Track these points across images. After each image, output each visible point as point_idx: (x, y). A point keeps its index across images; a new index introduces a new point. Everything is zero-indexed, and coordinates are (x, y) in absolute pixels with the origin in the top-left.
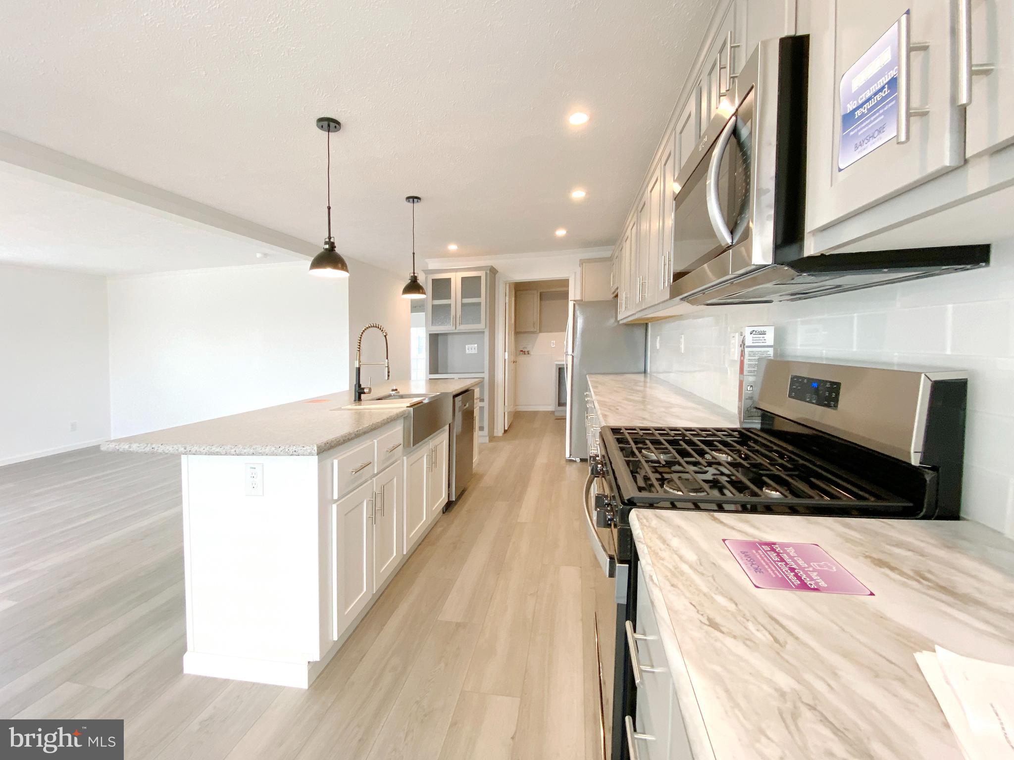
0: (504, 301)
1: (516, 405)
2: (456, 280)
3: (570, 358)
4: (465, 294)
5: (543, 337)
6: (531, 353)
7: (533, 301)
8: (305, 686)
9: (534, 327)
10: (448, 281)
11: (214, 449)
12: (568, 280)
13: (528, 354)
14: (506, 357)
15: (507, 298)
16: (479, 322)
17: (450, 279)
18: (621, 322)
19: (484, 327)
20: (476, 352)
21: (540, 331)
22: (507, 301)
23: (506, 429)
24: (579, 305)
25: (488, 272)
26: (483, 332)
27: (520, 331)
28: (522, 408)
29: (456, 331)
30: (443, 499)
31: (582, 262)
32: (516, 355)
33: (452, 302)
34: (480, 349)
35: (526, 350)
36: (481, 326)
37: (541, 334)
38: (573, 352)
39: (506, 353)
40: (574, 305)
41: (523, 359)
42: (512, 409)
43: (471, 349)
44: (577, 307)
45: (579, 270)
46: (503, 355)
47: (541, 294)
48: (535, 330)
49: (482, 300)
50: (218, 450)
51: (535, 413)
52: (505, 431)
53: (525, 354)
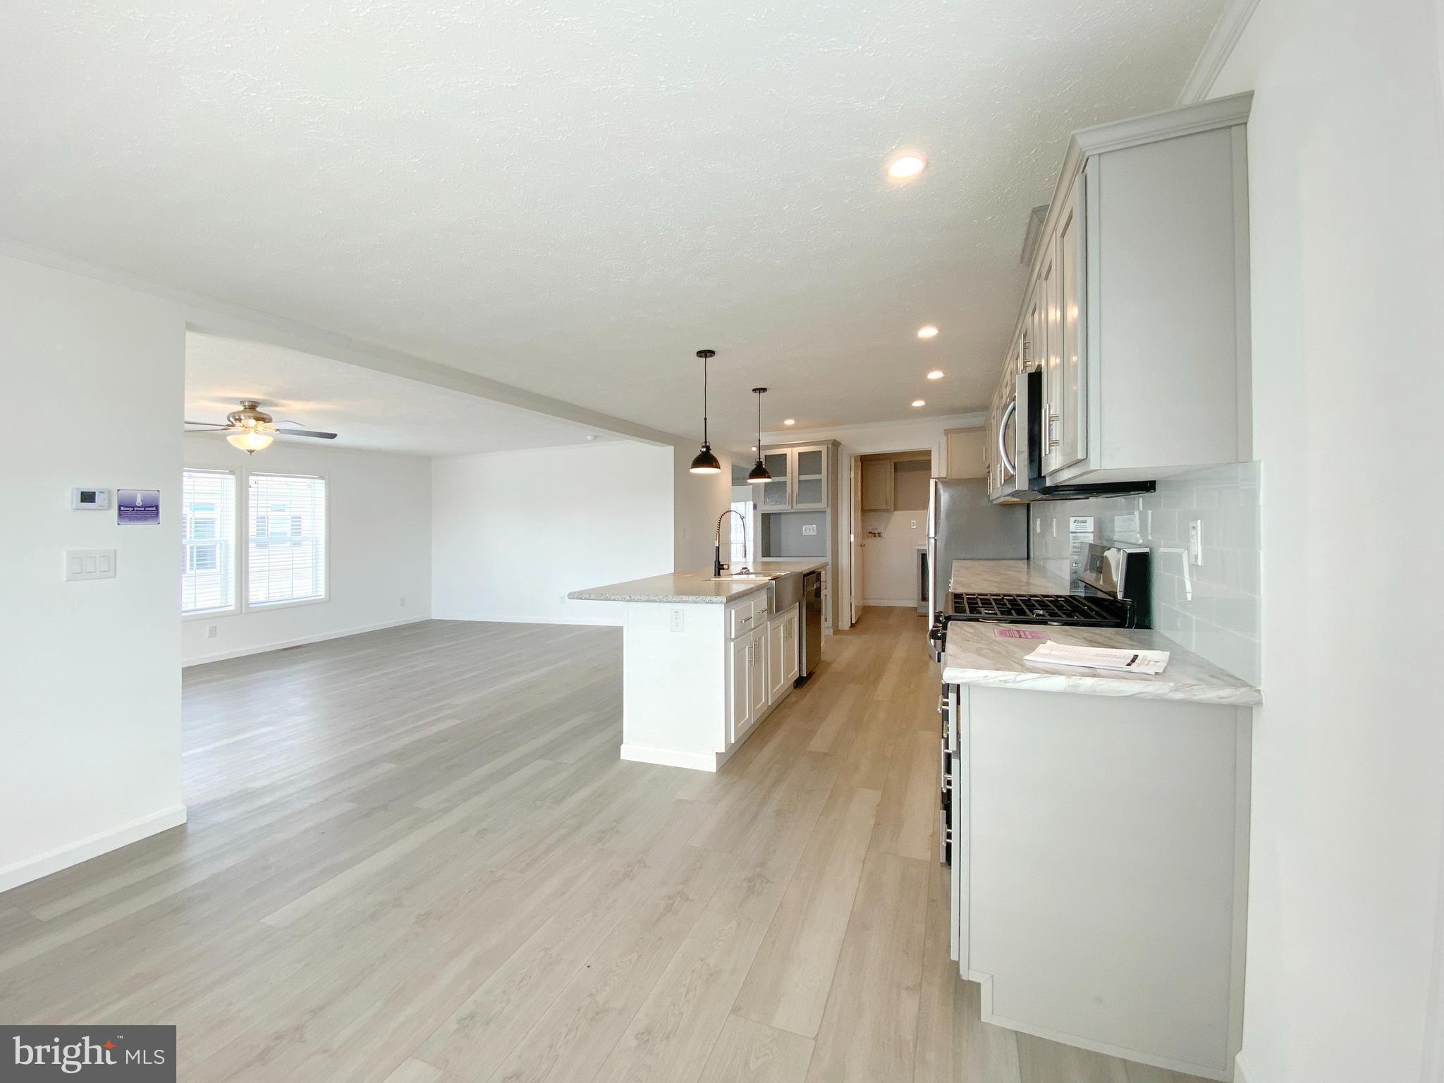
0: (849, 476)
1: (864, 598)
2: (792, 454)
3: (932, 541)
4: (802, 471)
5: (899, 517)
6: (884, 535)
7: (886, 474)
8: (714, 769)
9: (887, 504)
10: (783, 457)
11: (651, 598)
12: (931, 451)
13: (880, 536)
14: (852, 540)
15: (853, 473)
16: (820, 501)
17: (786, 454)
18: (995, 502)
19: (826, 506)
20: (815, 534)
21: (895, 510)
22: (852, 476)
23: (854, 622)
24: (942, 482)
25: (830, 446)
26: (825, 512)
27: (867, 508)
28: (873, 603)
29: (792, 511)
30: (794, 674)
31: (947, 432)
32: (864, 538)
33: (788, 479)
34: (821, 529)
35: (876, 532)
36: (822, 505)
37: (897, 513)
38: (936, 534)
39: (852, 536)
40: (936, 482)
41: (872, 542)
42: (861, 604)
43: (810, 530)
44: (940, 486)
45: (943, 439)
46: (848, 537)
47: (896, 465)
48: (888, 508)
49: (823, 476)
50: (654, 598)
51: (890, 610)
52: (852, 625)
53: (875, 536)
